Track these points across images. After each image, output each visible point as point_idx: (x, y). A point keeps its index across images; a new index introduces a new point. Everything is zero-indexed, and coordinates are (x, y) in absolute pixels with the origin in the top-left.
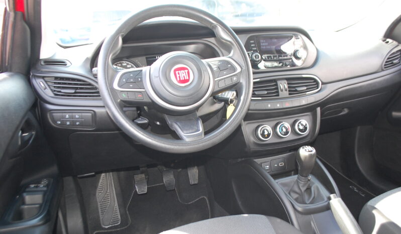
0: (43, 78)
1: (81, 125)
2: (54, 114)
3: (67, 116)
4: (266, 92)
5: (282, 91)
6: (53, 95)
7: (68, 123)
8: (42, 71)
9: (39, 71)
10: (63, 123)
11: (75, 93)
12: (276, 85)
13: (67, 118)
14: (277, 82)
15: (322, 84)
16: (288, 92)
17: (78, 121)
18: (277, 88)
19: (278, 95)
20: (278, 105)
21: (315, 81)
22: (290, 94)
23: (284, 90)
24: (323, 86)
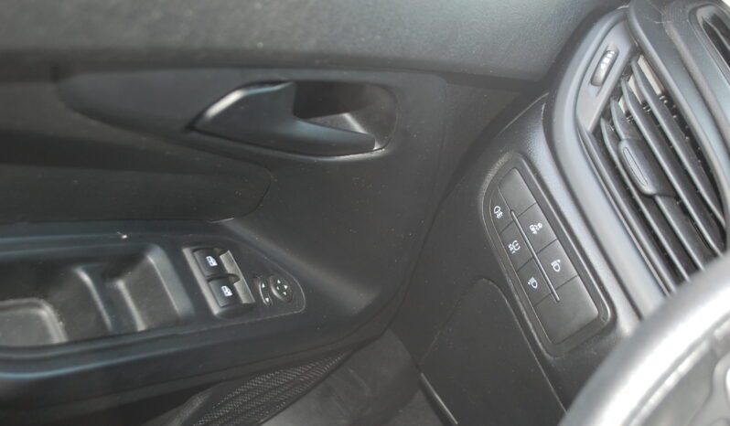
0: (638, 51)
1: (537, 298)
2: (517, 175)
3: (534, 229)
6: (588, 126)
7: (513, 247)
8: (661, 27)
9: (659, 19)
10: (504, 228)
11: (649, 199)
13: (529, 232)
17: (541, 280)
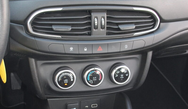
4: (70, 28)
5: (96, 28)
12: (90, 18)
14: (91, 15)
15: (160, 22)
16: (105, 31)
18: (90, 24)
19: (90, 34)
20: (86, 50)
21: (152, 17)
22: (108, 34)
23: (99, 27)
24: (162, 24)
